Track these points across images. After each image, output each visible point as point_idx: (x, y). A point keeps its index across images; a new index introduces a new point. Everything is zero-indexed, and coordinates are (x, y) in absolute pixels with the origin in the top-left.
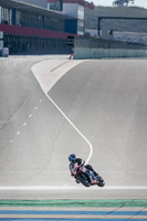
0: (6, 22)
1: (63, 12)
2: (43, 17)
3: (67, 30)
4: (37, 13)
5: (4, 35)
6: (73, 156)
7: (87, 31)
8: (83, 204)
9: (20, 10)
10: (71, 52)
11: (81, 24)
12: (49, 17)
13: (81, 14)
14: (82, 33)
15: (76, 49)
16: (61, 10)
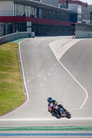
0: (33, 16)
1: (69, 9)
2: (56, 12)
3: (71, 20)
4: (52, 10)
5: (32, 24)
6: (50, 99)
7: (83, 20)
8: (82, 129)
9: (42, 8)
10: (74, 34)
11: (79, 17)
12: (59, 12)
13: (80, 10)
14: (80, 22)
15: (76, 32)
16: (67, 8)
